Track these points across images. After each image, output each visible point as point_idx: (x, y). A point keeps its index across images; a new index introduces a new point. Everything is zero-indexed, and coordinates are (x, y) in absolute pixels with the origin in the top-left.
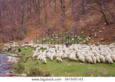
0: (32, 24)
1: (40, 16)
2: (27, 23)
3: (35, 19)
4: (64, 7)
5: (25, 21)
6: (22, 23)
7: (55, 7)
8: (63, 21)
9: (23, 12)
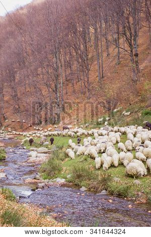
0: (74, 91)
1: (90, 76)
2: (64, 92)
3: (80, 82)
4: (137, 55)
5: (60, 86)
6: (55, 91)
7: (119, 57)
8: (135, 81)
9: (56, 70)
